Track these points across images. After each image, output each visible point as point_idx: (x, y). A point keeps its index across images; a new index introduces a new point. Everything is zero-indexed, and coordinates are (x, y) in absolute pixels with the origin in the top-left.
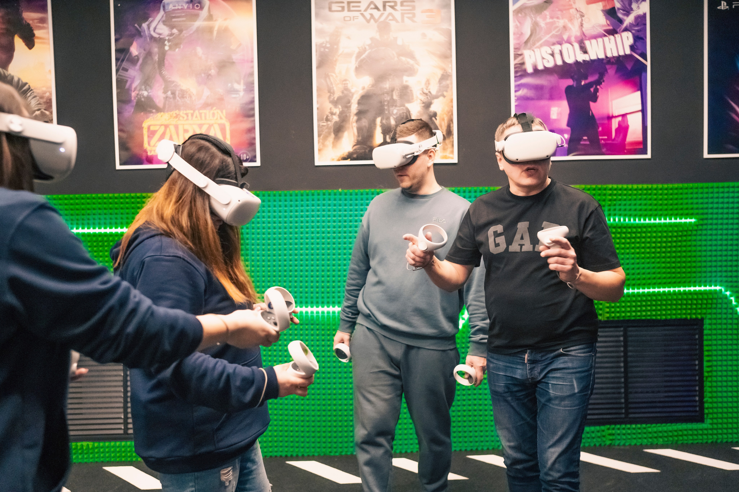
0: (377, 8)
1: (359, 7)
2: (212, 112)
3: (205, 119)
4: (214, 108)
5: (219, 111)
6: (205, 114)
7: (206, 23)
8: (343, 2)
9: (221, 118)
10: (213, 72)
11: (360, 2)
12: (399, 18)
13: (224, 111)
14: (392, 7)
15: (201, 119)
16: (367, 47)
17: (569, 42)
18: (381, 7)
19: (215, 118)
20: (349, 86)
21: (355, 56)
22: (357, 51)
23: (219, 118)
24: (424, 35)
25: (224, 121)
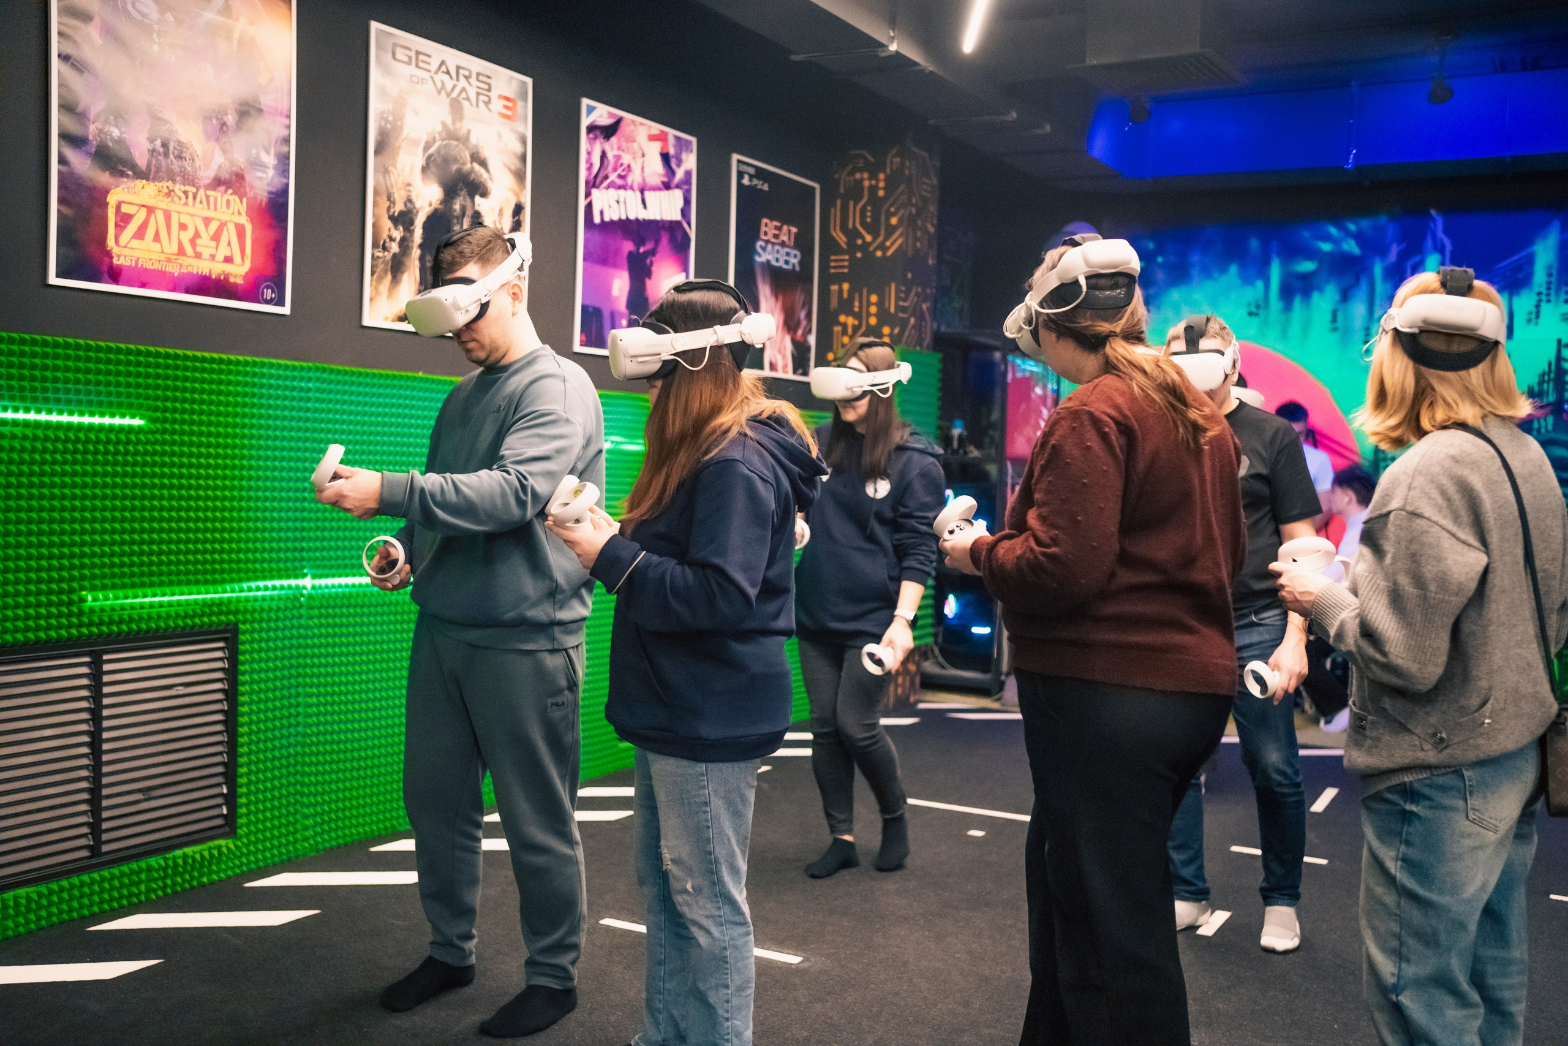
0: (448, 73)
1: (428, 63)
2: (226, 197)
3: (215, 209)
4: (230, 191)
5: (237, 198)
6: (216, 199)
7: (220, 19)
8: (409, 49)
9: (239, 213)
10: (230, 119)
11: (429, 56)
12: (473, 97)
13: (245, 200)
14: (467, 78)
15: (209, 208)
16: (437, 137)
17: (632, 188)
18: (453, 72)
19: (231, 211)
20: (414, 197)
21: (422, 146)
22: (424, 139)
23: (236, 212)
24: (500, 135)
25: (243, 220)
